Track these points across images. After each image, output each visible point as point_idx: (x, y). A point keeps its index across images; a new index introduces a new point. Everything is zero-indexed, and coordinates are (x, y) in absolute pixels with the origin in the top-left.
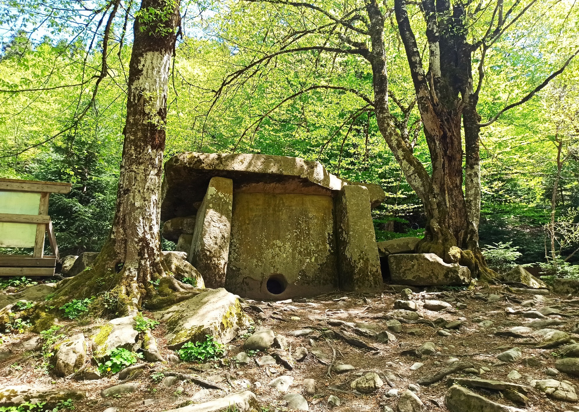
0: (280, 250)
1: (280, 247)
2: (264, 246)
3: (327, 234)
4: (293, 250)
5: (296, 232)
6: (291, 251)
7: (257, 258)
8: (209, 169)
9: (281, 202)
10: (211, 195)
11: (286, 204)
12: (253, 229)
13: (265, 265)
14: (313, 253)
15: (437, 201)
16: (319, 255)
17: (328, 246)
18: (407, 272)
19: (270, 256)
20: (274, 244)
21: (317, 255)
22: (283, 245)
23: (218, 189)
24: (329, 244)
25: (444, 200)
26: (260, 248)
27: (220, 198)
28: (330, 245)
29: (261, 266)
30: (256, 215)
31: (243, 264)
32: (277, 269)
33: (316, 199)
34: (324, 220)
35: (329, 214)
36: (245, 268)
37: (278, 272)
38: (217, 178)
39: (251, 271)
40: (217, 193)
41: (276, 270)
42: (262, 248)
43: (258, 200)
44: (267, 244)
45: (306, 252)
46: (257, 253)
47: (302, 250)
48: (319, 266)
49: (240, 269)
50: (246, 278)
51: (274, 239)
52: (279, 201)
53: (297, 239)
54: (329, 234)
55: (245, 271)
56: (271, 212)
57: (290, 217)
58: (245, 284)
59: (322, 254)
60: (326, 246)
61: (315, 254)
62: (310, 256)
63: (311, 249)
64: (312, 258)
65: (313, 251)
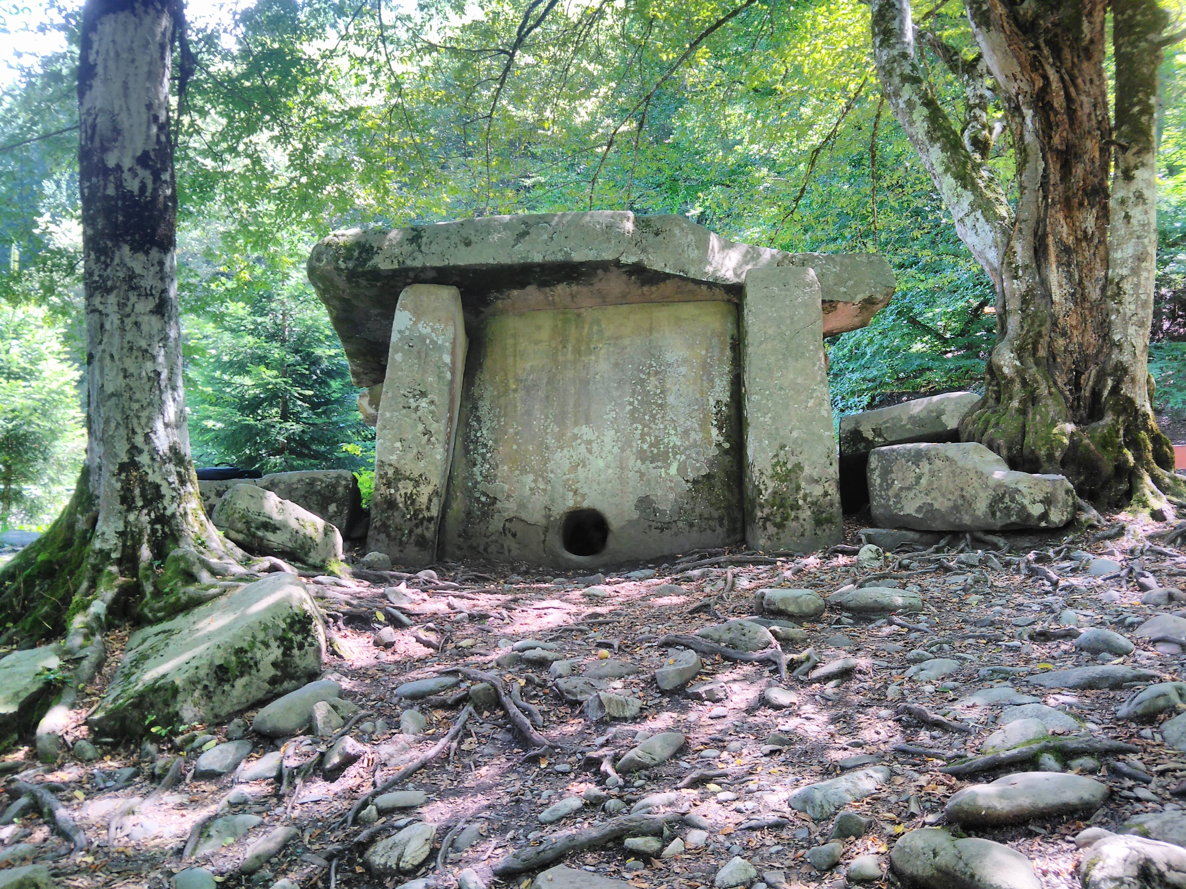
0: (590, 451)
1: (589, 442)
2: (551, 441)
3: (712, 402)
4: (623, 449)
5: (631, 404)
6: (616, 450)
7: (534, 472)
8: (390, 267)
9: (595, 328)
10: (400, 332)
11: (607, 334)
12: (524, 402)
13: (553, 487)
14: (675, 454)
15: (1023, 288)
16: (688, 457)
17: (714, 432)
18: (903, 494)
19: (566, 465)
20: (575, 437)
21: (684, 458)
22: (598, 437)
23: (418, 313)
24: (719, 427)
25: (1044, 282)
26: (543, 447)
27: (422, 338)
28: (720, 430)
29: (545, 490)
30: (532, 366)
31: (502, 488)
32: (584, 496)
33: (688, 310)
34: (706, 367)
35: (722, 351)
36: (509, 496)
37: (585, 505)
38: (416, 286)
39: (522, 506)
40: (415, 323)
41: (579, 499)
42: (547, 448)
43: (539, 328)
44: (560, 437)
45: (655, 451)
46: (535, 461)
47: (645, 446)
48: (690, 485)
49: (495, 499)
50: (510, 520)
51: (576, 424)
52: (591, 328)
53: (634, 420)
54: (718, 401)
55: (507, 505)
56: (570, 357)
57: (616, 365)
58: (509, 535)
59: (697, 453)
60: (709, 433)
61: (678, 457)
62: (665, 461)
63: (669, 443)
64: (670, 465)
65: (673, 448)
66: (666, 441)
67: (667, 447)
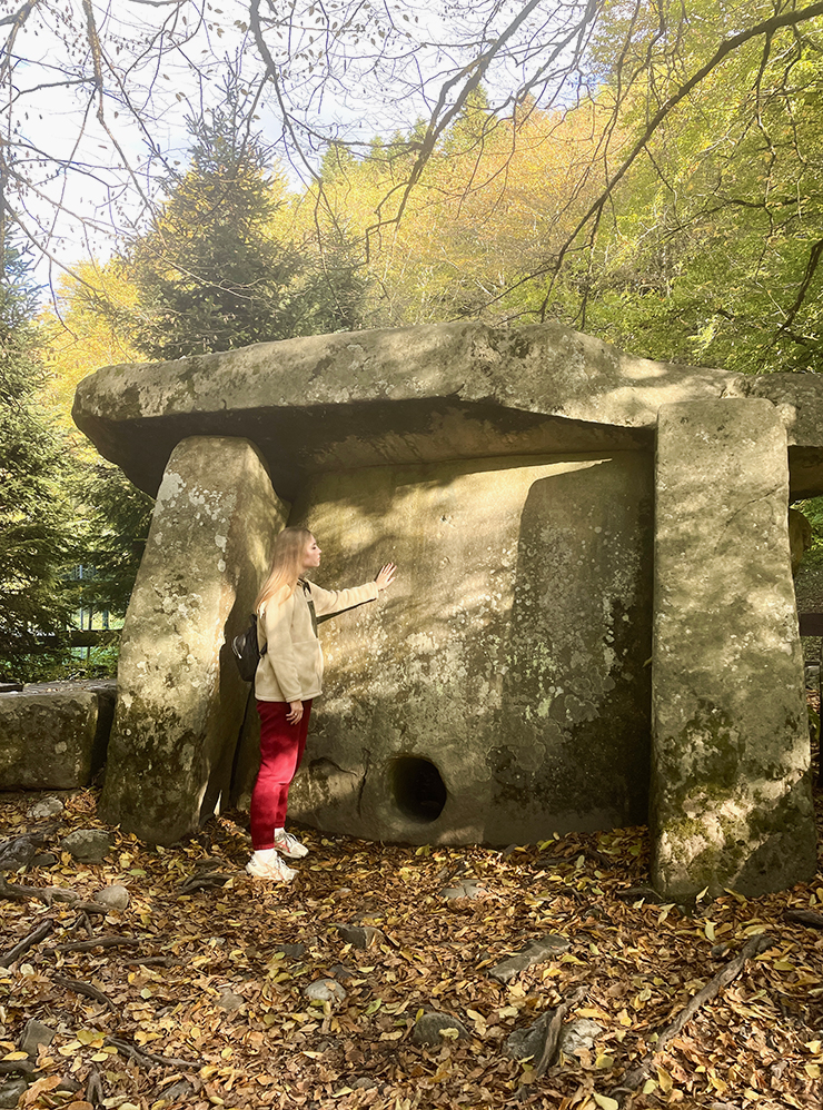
0: (426, 672)
1: (426, 658)
3: (607, 605)
6: (462, 673)
7: (352, 695)
9: (445, 491)
11: (462, 501)
13: (375, 721)
14: (547, 685)
16: (568, 691)
17: (609, 655)
20: (408, 649)
21: (560, 691)
22: (438, 651)
23: (191, 477)
24: (615, 646)
28: (618, 651)
29: (362, 723)
30: (360, 545)
32: (414, 737)
34: (600, 552)
35: (625, 527)
36: (318, 728)
38: (196, 442)
39: (334, 741)
40: (185, 492)
41: (408, 741)
42: (371, 663)
43: (372, 492)
44: (388, 647)
45: (519, 678)
46: (354, 679)
47: (504, 670)
48: (567, 735)
50: (318, 762)
52: (439, 492)
54: (616, 604)
55: (316, 738)
56: (408, 531)
58: (315, 783)
59: (581, 686)
60: (601, 654)
61: (552, 689)
62: (532, 695)
63: (538, 667)
64: (540, 700)
65: (544, 675)
66: (535, 663)
67: (535, 671)
